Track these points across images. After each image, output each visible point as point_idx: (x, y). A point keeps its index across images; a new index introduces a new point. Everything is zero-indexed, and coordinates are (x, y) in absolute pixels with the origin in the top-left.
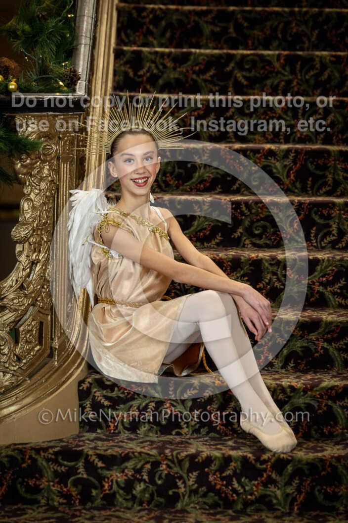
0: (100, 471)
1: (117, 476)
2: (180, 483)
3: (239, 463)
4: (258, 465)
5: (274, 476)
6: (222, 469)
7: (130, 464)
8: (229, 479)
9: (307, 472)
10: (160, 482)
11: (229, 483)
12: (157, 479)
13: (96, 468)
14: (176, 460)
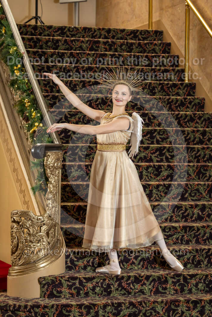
0: (84, 284)
1: (90, 285)
2: (112, 287)
3: (133, 278)
4: (140, 278)
5: (145, 282)
6: (127, 281)
7: (95, 280)
8: (129, 284)
9: (157, 280)
10: (105, 287)
11: (129, 285)
12: (104, 285)
13: (83, 282)
14: (111, 278)
